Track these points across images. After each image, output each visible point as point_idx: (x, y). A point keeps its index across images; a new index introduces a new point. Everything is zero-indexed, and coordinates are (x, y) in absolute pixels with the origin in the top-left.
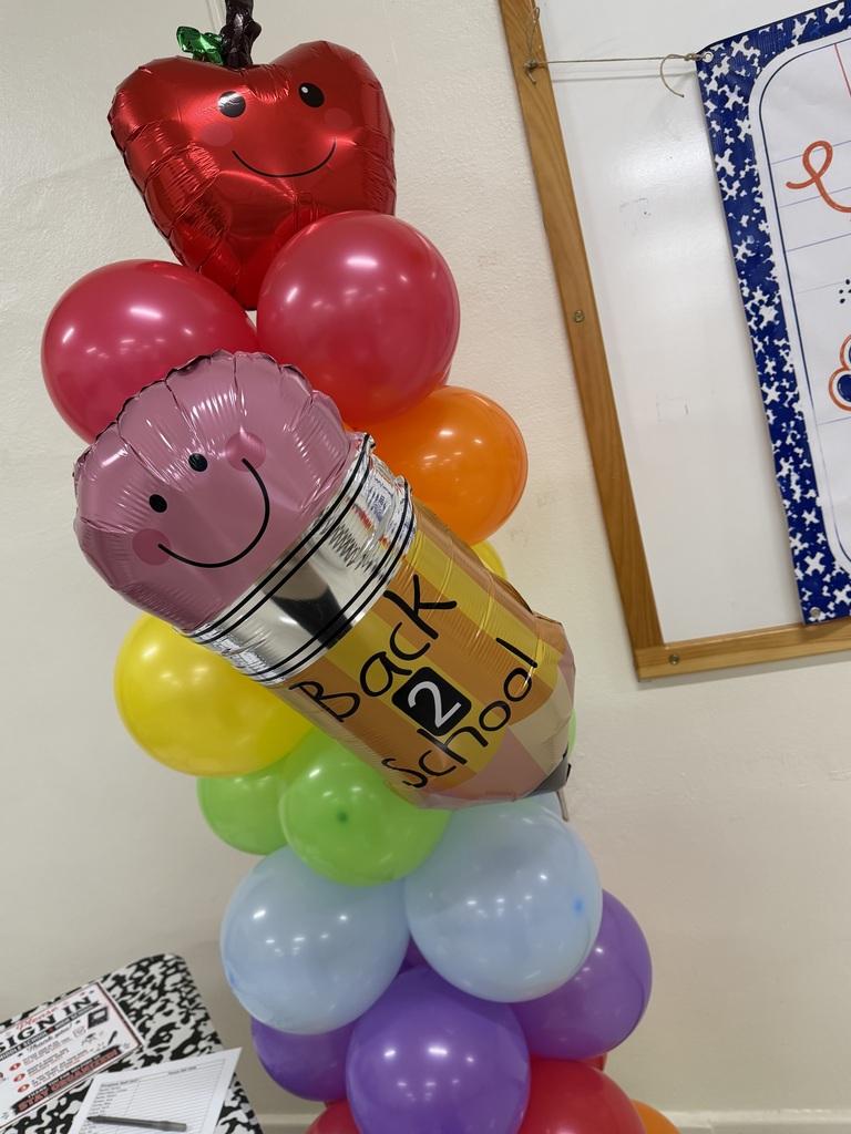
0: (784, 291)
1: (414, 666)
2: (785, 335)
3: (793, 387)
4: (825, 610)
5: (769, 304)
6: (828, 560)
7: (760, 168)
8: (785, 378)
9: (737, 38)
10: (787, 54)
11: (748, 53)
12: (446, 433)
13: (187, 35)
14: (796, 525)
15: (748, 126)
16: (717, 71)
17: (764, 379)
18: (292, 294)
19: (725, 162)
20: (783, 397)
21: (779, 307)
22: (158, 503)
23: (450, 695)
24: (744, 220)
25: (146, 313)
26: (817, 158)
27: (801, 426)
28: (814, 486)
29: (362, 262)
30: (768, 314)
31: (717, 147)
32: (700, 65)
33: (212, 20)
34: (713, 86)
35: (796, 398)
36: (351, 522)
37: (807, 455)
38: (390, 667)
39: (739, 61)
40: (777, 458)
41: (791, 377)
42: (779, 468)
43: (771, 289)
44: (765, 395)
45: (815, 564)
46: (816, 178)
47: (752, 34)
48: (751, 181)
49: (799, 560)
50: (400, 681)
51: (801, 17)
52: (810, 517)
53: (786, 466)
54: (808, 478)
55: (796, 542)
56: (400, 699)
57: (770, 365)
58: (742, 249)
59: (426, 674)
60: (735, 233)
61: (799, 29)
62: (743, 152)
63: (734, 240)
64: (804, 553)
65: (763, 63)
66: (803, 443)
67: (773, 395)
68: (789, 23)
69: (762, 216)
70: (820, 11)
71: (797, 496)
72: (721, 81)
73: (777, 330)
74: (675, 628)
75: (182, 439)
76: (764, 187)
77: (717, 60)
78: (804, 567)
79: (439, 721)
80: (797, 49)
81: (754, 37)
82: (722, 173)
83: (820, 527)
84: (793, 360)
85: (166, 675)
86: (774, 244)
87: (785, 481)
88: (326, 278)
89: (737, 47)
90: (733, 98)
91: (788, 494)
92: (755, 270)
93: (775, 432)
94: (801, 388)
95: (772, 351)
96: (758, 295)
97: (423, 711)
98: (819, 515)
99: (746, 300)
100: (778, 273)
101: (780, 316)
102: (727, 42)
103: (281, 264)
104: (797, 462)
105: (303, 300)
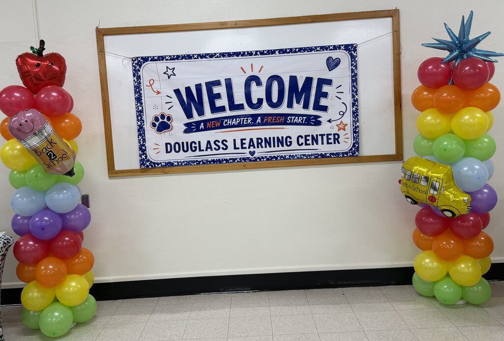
0: (144, 104)
1: (50, 150)
2: (143, 113)
3: (143, 123)
4: (144, 166)
5: (141, 106)
6: (146, 157)
7: (141, 81)
9: (139, 57)
10: (148, 62)
11: (141, 60)
12: (67, 121)
13: (32, 48)
14: (141, 149)
15: (140, 73)
16: (135, 62)
17: (138, 120)
18: (43, 96)
19: (135, 79)
20: (141, 124)
21: (142, 107)
22: (21, 125)
23: (54, 155)
24: (138, 90)
25: (17, 95)
26: (152, 82)
27: (144, 130)
28: (145, 142)
29: (54, 94)
30: (140, 108)
31: (134, 76)
32: (132, 60)
33: (37, 46)
34: (134, 64)
35: (144, 125)
36: (44, 131)
37: (145, 136)
38: (46, 149)
39: (139, 61)
40: (138, 135)
41: (143, 121)
42: (139, 137)
43: (141, 104)
44: (138, 123)
45: (143, 157)
46: (151, 85)
47: (142, 57)
48: (140, 83)
49: (140, 156)
50: (47, 152)
51: (150, 57)
52: (144, 148)
53: (140, 137)
54: (144, 140)
55: (140, 152)
56: (47, 154)
57: (139, 118)
58: (136, 95)
59: (51, 151)
60: (136, 93)
61: (150, 59)
62: (139, 78)
63: (135, 93)
64: (141, 154)
65: (143, 63)
66: (144, 134)
67: (139, 123)
68: (148, 57)
69: (141, 90)
70: (154, 57)
71: (141, 143)
72: (136, 64)
73: (142, 111)
74: (118, 167)
75: (25, 117)
76: (142, 85)
77: (135, 60)
78: (141, 157)
79: (52, 158)
80: (149, 62)
81: (142, 58)
82: (134, 80)
83: (145, 150)
84: (144, 118)
85: (10, 152)
86: (143, 95)
87: (139, 140)
88: (49, 96)
89: (139, 59)
90: (138, 67)
91: (140, 143)
92: (139, 100)
93: (139, 131)
94: (145, 123)
95: (140, 115)
96: (139, 104)
97: (50, 156)
98: (145, 148)
99: (136, 105)
100: (143, 101)
101: (142, 109)
102: (137, 57)
103: (42, 90)
104: (142, 137)
105: (44, 97)
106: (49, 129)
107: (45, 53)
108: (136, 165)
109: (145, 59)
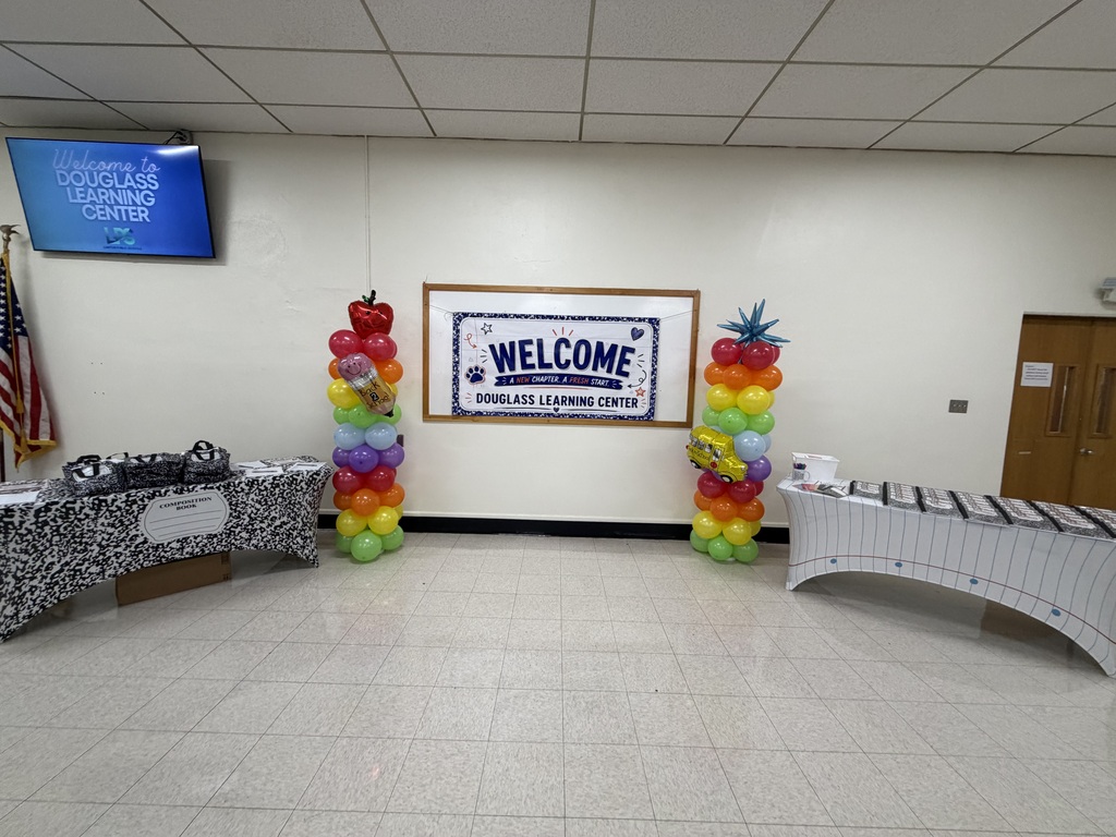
0: (460, 356)
1: (373, 392)
2: (459, 364)
4: (456, 413)
6: (458, 404)
7: (460, 335)
8: (457, 371)
10: (467, 318)
11: (462, 316)
12: (390, 366)
13: (364, 297)
14: (454, 397)
15: (459, 327)
16: (456, 317)
17: (454, 370)
18: (370, 342)
19: (454, 332)
21: (459, 359)
22: (349, 367)
23: (377, 397)
24: (456, 342)
25: (347, 338)
26: (469, 336)
27: (458, 380)
28: (458, 391)
29: (381, 341)
30: (457, 359)
31: (454, 329)
32: (454, 315)
33: (368, 296)
34: (455, 319)
35: (459, 375)
36: (370, 374)
37: (459, 385)
38: (370, 391)
39: (460, 316)
40: (453, 384)
41: (459, 371)
43: (458, 355)
44: (453, 373)
45: (456, 404)
46: (469, 339)
48: (458, 336)
50: (371, 393)
51: (470, 313)
53: (454, 386)
54: (458, 389)
55: (453, 400)
56: (371, 395)
57: (455, 368)
58: (455, 347)
60: (454, 345)
61: (470, 315)
62: (458, 331)
64: (454, 402)
65: (463, 318)
66: (458, 383)
67: (455, 373)
68: (468, 313)
69: (459, 343)
70: (473, 313)
73: (458, 362)
74: (432, 412)
75: (353, 360)
76: (460, 338)
77: (456, 315)
78: (454, 405)
79: (375, 399)
80: (469, 318)
81: (463, 313)
83: (458, 398)
84: (459, 368)
85: (336, 390)
86: (460, 348)
87: (454, 389)
88: (376, 342)
89: (460, 314)
90: (458, 322)
91: (454, 391)
92: (456, 351)
93: (454, 380)
94: (460, 373)
95: (456, 366)
96: (456, 356)
97: (373, 397)
98: (458, 396)
99: (453, 356)
100: (460, 353)
102: (458, 313)
103: (370, 337)
104: (457, 386)
106: (374, 372)
107: (375, 302)
108: (449, 412)
109: (466, 315)
